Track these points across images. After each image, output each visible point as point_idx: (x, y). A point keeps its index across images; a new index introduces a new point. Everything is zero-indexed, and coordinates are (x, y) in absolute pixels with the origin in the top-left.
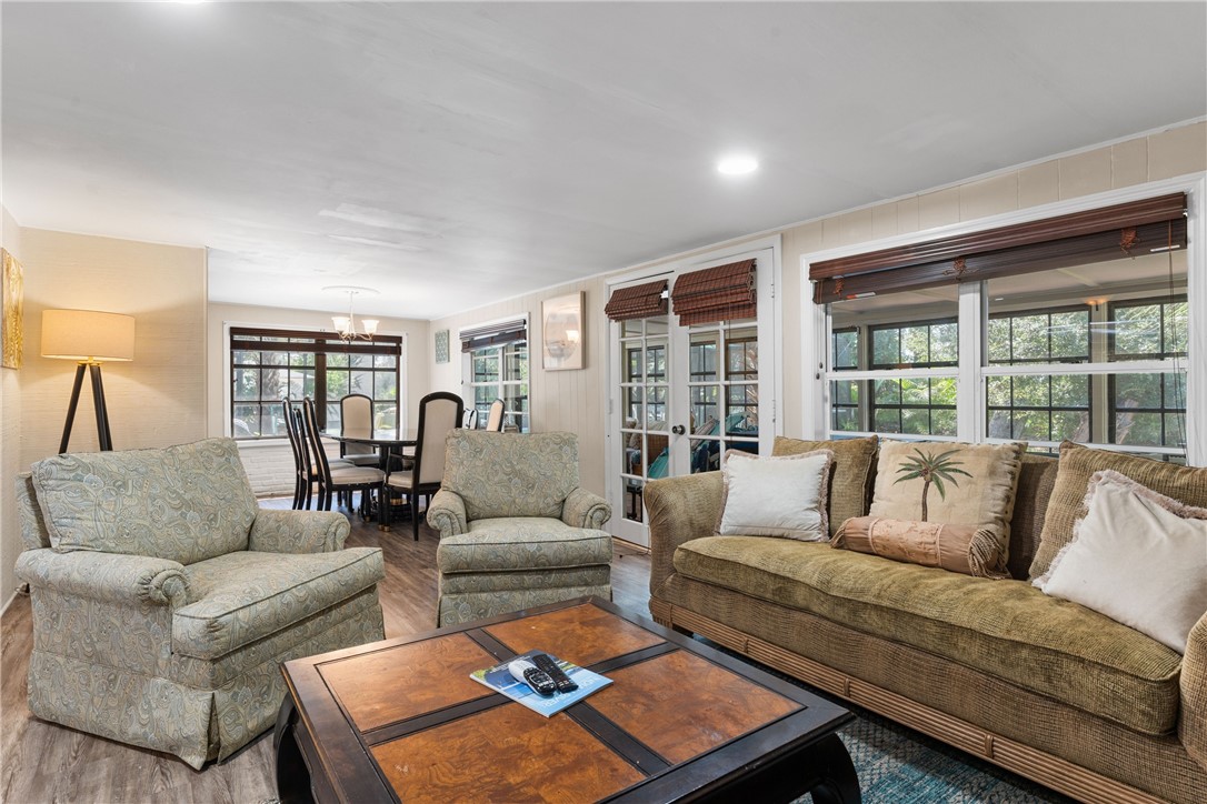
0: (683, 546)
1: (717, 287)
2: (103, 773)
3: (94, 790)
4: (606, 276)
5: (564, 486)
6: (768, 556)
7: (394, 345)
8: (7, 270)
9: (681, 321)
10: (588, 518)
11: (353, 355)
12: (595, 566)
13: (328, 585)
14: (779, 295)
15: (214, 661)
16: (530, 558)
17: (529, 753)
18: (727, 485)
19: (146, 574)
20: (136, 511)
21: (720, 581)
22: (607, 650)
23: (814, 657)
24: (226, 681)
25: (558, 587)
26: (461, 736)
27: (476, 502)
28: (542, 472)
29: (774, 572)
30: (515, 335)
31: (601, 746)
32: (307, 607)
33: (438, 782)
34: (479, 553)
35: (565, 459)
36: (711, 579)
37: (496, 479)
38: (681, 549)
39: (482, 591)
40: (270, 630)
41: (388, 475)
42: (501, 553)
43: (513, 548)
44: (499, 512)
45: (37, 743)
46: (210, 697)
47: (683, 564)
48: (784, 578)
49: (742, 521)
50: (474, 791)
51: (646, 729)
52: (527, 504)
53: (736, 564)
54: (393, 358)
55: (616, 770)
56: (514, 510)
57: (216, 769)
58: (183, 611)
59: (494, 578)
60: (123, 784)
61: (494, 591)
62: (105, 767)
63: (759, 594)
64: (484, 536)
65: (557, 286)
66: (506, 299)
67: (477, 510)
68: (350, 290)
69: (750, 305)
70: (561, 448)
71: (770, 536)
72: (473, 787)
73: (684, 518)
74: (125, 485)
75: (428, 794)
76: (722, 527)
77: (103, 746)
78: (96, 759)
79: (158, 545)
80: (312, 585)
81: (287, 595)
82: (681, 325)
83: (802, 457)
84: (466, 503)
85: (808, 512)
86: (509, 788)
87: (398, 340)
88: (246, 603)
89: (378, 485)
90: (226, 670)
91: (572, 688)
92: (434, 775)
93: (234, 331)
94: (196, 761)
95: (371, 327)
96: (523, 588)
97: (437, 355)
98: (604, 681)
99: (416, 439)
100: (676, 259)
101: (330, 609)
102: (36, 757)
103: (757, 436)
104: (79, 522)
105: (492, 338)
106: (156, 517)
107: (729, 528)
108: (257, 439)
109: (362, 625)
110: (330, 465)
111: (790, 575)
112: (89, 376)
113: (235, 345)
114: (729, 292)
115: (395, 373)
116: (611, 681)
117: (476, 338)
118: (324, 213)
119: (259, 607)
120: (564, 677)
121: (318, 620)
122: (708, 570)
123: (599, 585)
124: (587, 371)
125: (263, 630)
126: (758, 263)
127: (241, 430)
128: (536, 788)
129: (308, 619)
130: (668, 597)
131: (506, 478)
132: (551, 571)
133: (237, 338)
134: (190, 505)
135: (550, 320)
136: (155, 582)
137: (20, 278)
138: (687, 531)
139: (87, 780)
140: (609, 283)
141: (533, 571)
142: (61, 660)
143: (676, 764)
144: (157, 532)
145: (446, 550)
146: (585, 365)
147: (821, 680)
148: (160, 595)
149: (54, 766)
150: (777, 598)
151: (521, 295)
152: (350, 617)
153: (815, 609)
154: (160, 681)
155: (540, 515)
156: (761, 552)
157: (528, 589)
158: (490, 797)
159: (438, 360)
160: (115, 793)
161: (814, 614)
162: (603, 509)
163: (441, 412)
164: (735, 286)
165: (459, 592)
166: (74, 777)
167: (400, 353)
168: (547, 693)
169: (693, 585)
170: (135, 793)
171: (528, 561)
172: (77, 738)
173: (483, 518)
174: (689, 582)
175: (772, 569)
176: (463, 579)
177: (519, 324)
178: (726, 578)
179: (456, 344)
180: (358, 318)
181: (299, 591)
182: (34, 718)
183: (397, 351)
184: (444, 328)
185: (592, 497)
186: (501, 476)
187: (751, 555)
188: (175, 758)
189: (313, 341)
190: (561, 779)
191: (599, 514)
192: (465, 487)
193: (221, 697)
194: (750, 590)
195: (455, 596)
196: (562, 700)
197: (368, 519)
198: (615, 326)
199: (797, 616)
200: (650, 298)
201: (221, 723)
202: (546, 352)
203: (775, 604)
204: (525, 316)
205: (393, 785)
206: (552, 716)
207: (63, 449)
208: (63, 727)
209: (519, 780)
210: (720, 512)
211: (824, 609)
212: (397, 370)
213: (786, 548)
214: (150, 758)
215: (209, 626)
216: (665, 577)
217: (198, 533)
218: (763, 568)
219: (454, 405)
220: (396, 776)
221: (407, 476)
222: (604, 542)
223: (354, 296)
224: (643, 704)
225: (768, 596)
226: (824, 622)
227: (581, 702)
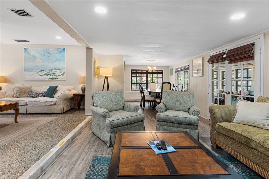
0: (219, 124)
1: (240, 52)
2: (97, 143)
3: (95, 145)
4: (208, 53)
5: (190, 105)
6: (244, 130)
7: (162, 72)
8: (96, 62)
9: (229, 63)
10: (193, 113)
11: (153, 74)
12: (194, 125)
13: (132, 118)
14: (263, 53)
15: (111, 128)
16: (176, 120)
17: (148, 160)
18: (237, 109)
19: (103, 111)
20: (105, 101)
21: (228, 135)
22: (180, 144)
23: (259, 165)
24: (113, 132)
25: (184, 128)
26: (137, 152)
27: (168, 106)
28: (184, 101)
29: (245, 136)
30: (186, 69)
31: (165, 164)
32: (128, 122)
33: (128, 159)
34: (165, 117)
35: (191, 98)
36: (226, 134)
37: (173, 101)
38: (218, 125)
39: (165, 126)
40: (121, 125)
41: (156, 99)
42: (169, 118)
43: (173, 117)
44: (173, 109)
45: (91, 136)
46: (110, 135)
47: (218, 129)
48: (248, 138)
49: (241, 120)
50: (133, 163)
51: (178, 164)
52: (180, 108)
53: (233, 131)
54: (161, 75)
55: (164, 170)
56: (177, 109)
57: (111, 148)
58: (108, 119)
59: (168, 123)
60: (98, 146)
61: (168, 126)
62: (97, 142)
63: (240, 141)
64: (166, 114)
65: (196, 56)
66: (184, 60)
67: (168, 108)
68: (151, 61)
69: (252, 57)
70: (190, 95)
71: (251, 126)
72: (133, 162)
73: (220, 116)
74: (104, 96)
75: (125, 161)
76: (234, 121)
77: (98, 139)
78: (97, 141)
79: (108, 107)
80: (129, 118)
81: (124, 119)
82: (229, 64)
83: (266, 103)
84: (166, 106)
85: (266, 120)
86: (140, 165)
87: (162, 71)
88: (117, 119)
89: (155, 101)
90: (113, 130)
91: (166, 150)
92: (128, 157)
93: (132, 70)
94: (108, 145)
95: (155, 68)
96: (175, 127)
97: (171, 74)
98: (175, 150)
99: (161, 92)
100: (228, 46)
101: (133, 123)
102: (90, 138)
103: (253, 95)
104: (97, 102)
105: (182, 69)
106: (108, 102)
107: (236, 121)
108: (136, 90)
109: (140, 128)
110: (145, 96)
111: (250, 138)
112: (106, 78)
113: (132, 73)
114: (244, 53)
115: (162, 78)
116: (176, 151)
117: (179, 70)
118: (140, 46)
119: (119, 120)
120: (166, 147)
121: (130, 125)
122: (225, 131)
123: (195, 130)
124: (203, 77)
125: (120, 125)
126: (255, 44)
127: (133, 88)
128: (145, 167)
129: (129, 124)
130: (214, 137)
131: (175, 101)
132: (182, 124)
133: (133, 71)
134: (113, 101)
135: (195, 65)
136: (104, 113)
137: (98, 63)
138: (221, 120)
139: (95, 143)
140: (209, 54)
141: (177, 123)
142: (95, 124)
143: (180, 174)
144: (108, 105)
145: (158, 116)
146: (203, 75)
147: (261, 173)
148: (104, 115)
149: (92, 141)
150: (246, 144)
151: (187, 59)
152: (137, 126)
153: (259, 150)
154: (105, 130)
155: (183, 111)
156: (242, 129)
157: (176, 127)
158: (135, 165)
159: (171, 75)
160: (97, 147)
161: (259, 151)
162: (198, 111)
163: (167, 86)
164: (246, 52)
165: (160, 125)
166: (93, 143)
167: (163, 74)
168: (159, 149)
169: (221, 135)
170: (99, 148)
171: (176, 121)
172: (96, 137)
173: (169, 110)
174: (220, 134)
175: (244, 134)
176: (161, 122)
177: (187, 66)
178: (230, 135)
179: (174, 71)
180: (152, 66)
181: (127, 119)
182: (92, 132)
183: (162, 73)
184: (172, 68)
185: (196, 108)
186: (174, 101)
187: (238, 130)
188: (106, 144)
189: (146, 72)
190: (151, 167)
191: (196, 112)
192: (166, 102)
193: (112, 135)
194: (237, 140)
195: (159, 126)
196: (162, 151)
197: (153, 108)
198: (211, 65)
199: (253, 151)
200: (220, 57)
201: (112, 140)
202: (193, 73)
203: (245, 145)
204: (189, 64)
205: (120, 157)
206: (158, 154)
207: (103, 90)
208: (95, 135)
209: (143, 164)
210: (234, 116)
211: (262, 150)
212: (162, 77)
213: (252, 129)
214: (103, 143)
215: (110, 122)
216: (214, 131)
217: (114, 106)
218: (241, 134)
219: (169, 85)
220: (122, 156)
221: (159, 100)
222: (196, 119)
223: (152, 62)
224: (181, 158)
225: (243, 142)
226: (262, 155)
227: (167, 153)
